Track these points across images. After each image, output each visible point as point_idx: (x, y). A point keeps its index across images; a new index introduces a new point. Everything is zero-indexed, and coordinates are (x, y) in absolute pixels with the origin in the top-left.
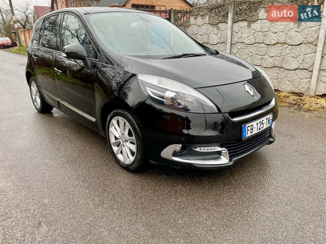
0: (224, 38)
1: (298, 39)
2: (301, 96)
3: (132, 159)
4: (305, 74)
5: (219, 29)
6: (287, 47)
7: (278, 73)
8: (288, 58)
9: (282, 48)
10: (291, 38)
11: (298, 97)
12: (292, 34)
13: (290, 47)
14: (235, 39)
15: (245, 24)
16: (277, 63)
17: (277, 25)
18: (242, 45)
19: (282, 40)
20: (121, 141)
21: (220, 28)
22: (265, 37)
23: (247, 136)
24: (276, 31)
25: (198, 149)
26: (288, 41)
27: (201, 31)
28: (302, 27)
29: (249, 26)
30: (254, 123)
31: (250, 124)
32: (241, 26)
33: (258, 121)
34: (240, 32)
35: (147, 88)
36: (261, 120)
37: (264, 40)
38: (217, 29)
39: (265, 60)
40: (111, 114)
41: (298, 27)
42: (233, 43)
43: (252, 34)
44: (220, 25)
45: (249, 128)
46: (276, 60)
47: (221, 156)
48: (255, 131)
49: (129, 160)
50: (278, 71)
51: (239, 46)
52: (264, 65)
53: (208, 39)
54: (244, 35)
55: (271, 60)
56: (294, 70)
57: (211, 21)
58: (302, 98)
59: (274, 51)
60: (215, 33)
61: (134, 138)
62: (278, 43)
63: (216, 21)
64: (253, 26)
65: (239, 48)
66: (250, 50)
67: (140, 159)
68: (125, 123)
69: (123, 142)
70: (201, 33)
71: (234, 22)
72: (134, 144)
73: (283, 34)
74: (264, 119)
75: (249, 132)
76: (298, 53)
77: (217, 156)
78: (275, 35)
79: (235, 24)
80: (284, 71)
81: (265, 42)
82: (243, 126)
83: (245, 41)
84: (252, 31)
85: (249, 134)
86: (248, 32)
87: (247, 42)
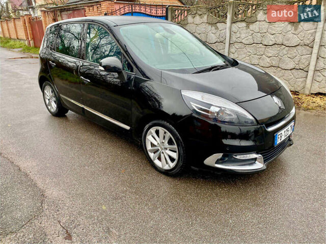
0: (222, 37)
1: (295, 40)
2: (298, 95)
3: (172, 165)
4: (301, 74)
5: (217, 28)
6: (284, 48)
7: (275, 72)
8: (285, 58)
9: (279, 49)
10: (288, 40)
11: (296, 96)
12: (290, 36)
13: (287, 48)
14: (234, 39)
15: (244, 24)
16: (274, 63)
17: (274, 27)
18: (240, 45)
19: (279, 41)
20: (159, 148)
21: (219, 27)
22: (263, 38)
23: (278, 143)
24: (274, 32)
25: (238, 157)
26: (285, 43)
27: (199, 30)
28: (299, 30)
29: (248, 27)
30: (282, 132)
31: (280, 133)
32: (240, 26)
33: (285, 129)
34: (238, 32)
35: (192, 103)
36: (287, 128)
37: (262, 41)
38: (216, 29)
39: (263, 60)
40: (150, 124)
41: (296, 30)
42: (231, 42)
43: (250, 34)
44: (218, 25)
45: (279, 136)
46: (273, 59)
47: (256, 162)
48: (283, 138)
49: (167, 165)
50: (275, 71)
51: (237, 46)
52: (262, 65)
53: (207, 38)
54: (243, 36)
55: (268, 60)
56: (291, 70)
57: (210, 21)
58: (299, 97)
59: (271, 51)
60: (213, 32)
61: (175, 146)
62: (275, 44)
63: (215, 21)
64: (252, 27)
65: (238, 47)
66: (249, 50)
67: (182, 165)
68: (165, 133)
69: (162, 149)
70: (199, 32)
71: (233, 22)
72: (175, 152)
73: (281, 35)
74: (289, 127)
75: (279, 139)
76: (295, 54)
77: (253, 162)
78: (272, 36)
79: (234, 24)
80: (280, 71)
81: (263, 42)
82: (275, 134)
83: (243, 41)
84: (250, 32)
85: (279, 141)
86: (246, 33)
87: (245, 43)
